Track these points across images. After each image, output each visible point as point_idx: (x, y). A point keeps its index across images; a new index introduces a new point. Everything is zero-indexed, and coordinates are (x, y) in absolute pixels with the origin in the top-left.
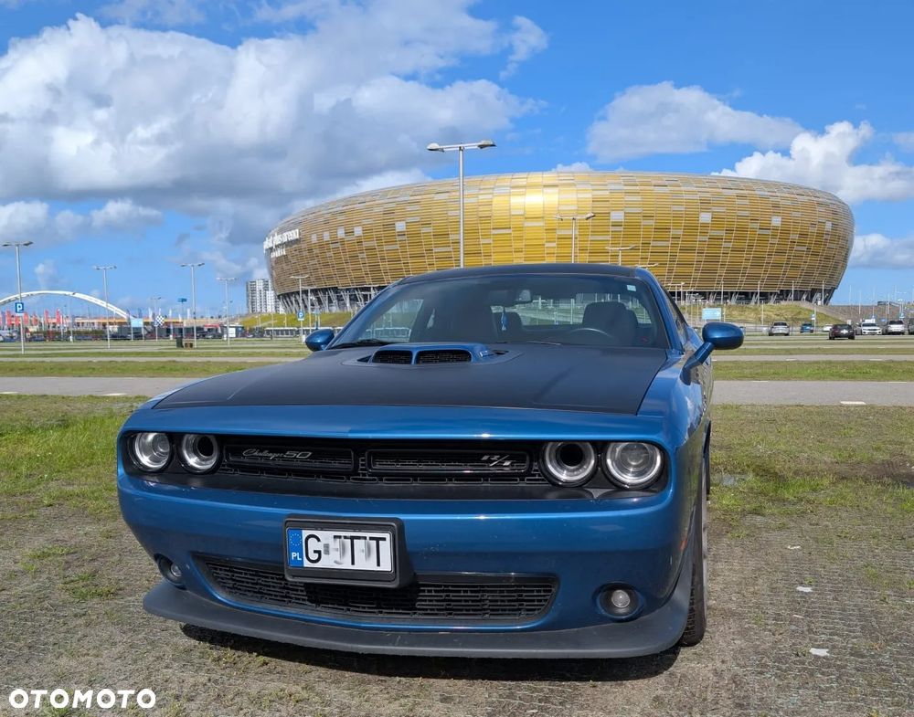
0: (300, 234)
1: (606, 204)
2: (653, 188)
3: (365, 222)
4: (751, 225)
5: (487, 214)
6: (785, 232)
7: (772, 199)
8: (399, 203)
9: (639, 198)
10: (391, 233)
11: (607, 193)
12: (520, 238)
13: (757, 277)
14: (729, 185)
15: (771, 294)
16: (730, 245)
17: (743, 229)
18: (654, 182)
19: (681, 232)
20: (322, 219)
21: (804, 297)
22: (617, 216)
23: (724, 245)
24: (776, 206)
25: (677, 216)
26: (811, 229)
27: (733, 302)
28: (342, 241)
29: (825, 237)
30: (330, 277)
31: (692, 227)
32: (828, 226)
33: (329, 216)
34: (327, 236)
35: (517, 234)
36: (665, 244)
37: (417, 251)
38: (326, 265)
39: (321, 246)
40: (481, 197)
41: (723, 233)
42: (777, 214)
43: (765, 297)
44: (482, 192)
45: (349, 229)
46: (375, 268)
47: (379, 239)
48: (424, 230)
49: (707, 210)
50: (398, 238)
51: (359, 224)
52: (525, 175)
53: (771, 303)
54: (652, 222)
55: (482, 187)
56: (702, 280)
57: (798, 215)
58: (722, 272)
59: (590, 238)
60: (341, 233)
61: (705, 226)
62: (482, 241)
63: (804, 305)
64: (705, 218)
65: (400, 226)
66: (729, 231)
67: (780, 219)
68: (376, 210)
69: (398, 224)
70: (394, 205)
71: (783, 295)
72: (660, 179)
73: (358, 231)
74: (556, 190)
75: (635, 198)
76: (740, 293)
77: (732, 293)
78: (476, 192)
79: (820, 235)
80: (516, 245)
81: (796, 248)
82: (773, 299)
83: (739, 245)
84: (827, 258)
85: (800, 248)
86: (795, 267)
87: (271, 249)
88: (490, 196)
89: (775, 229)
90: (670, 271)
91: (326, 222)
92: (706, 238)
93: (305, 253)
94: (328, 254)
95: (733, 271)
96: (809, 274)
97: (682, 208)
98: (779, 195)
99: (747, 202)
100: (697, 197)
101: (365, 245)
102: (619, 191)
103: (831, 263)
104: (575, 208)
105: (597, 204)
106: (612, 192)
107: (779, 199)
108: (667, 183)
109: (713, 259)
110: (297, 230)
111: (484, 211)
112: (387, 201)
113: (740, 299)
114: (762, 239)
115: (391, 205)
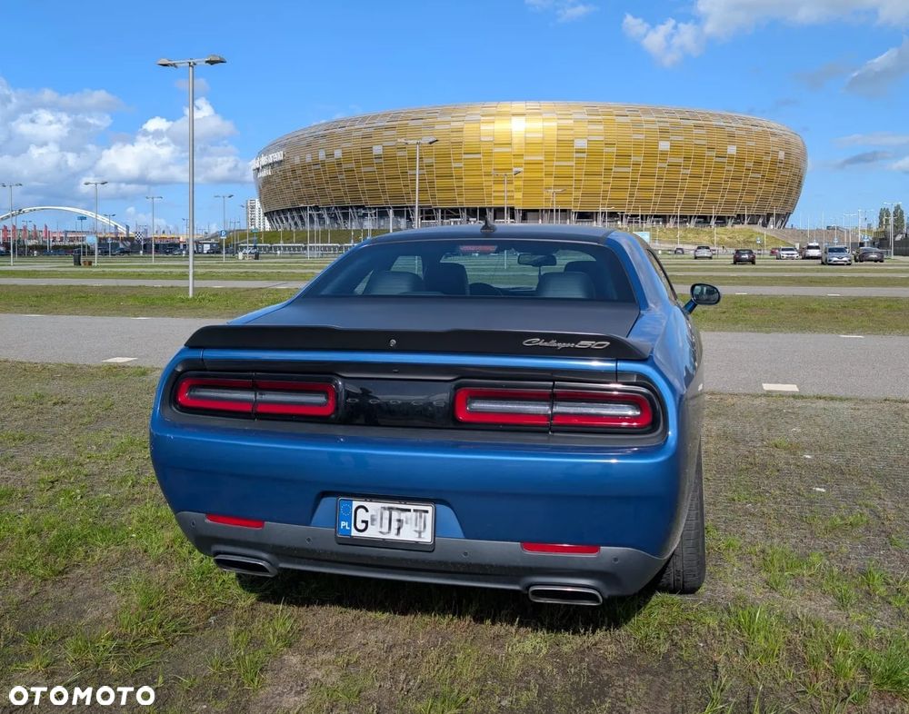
0: (284, 155)
1: (572, 132)
2: (615, 117)
3: (344, 145)
4: (708, 153)
5: (458, 140)
6: (740, 160)
7: (727, 129)
8: (377, 128)
9: (601, 127)
10: (368, 156)
11: (572, 121)
12: (489, 163)
13: (714, 202)
14: (687, 115)
15: (729, 217)
16: (688, 172)
17: (700, 157)
18: (615, 112)
19: (641, 159)
20: (305, 142)
21: (760, 221)
22: (581, 144)
23: (683, 171)
24: (732, 136)
25: (638, 144)
26: (765, 158)
27: (691, 225)
28: (323, 163)
29: (779, 165)
30: (311, 197)
31: (651, 155)
32: (781, 155)
33: (312, 139)
34: (309, 159)
35: (487, 159)
36: (626, 170)
37: (392, 172)
38: (308, 185)
39: (304, 167)
40: (453, 124)
41: (681, 160)
42: (732, 143)
43: (722, 220)
44: (454, 119)
45: (330, 152)
46: (354, 189)
47: (357, 161)
48: (400, 154)
49: (667, 139)
50: (375, 161)
51: (338, 147)
52: (494, 104)
53: (729, 227)
54: (614, 150)
55: (453, 115)
56: (662, 204)
57: (753, 144)
58: (681, 196)
59: (556, 163)
60: (322, 156)
61: (664, 153)
62: (454, 165)
63: (758, 228)
64: (664, 146)
65: (377, 150)
66: (687, 158)
67: (735, 148)
68: (354, 134)
69: (375, 148)
70: (372, 130)
71: (739, 219)
72: (621, 109)
73: (338, 153)
74: (523, 118)
75: (598, 127)
76: (699, 217)
77: (691, 216)
78: (449, 118)
79: (774, 162)
80: (484, 169)
81: (751, 175)
82: (730, 222)
83: (697, 171)
84: (781, 185)
85: (754, 175)
86: (751, 193)
87: (258, 169)
88: (462, 123)
89: (731, 157)
90: (632, 195)
91: (309, 145)
92: (665, 165)
93: (289, 174)
94: (310, 175)
95: (691, 196)
96: (764, 199)
97: (642, 137)
98: (733, 125)
99: (703, 132)
100: (656, 126)
101: (344, 166)
102: (582, 120)
103: (786, 189)
104: (541, 135)
105: (561, 132)
106: (576, 121)
107: (733, 130)
108: (628, 113)
109: (671, 185)
110: (282, 152)
111: (455, 137)
112: (365, 126)
113: (699, 222)
114: (720, 166)
115: (368, 130)
